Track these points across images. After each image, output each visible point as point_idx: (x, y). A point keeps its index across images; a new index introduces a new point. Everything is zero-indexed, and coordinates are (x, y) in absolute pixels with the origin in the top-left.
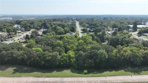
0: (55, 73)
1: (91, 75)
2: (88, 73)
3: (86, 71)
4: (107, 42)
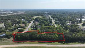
0: (52, 43)
1: (66, 44)
2: (65, 43)
3: (64, 43)
4: (69, 29)
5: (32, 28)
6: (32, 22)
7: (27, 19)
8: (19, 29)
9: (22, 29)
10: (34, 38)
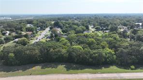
4: (129, 39)
5: (48, 39)
6: (48, 29)
7: (37, 24)
8: (17, 40)
9: (24, 40)
10: (55, 57)
